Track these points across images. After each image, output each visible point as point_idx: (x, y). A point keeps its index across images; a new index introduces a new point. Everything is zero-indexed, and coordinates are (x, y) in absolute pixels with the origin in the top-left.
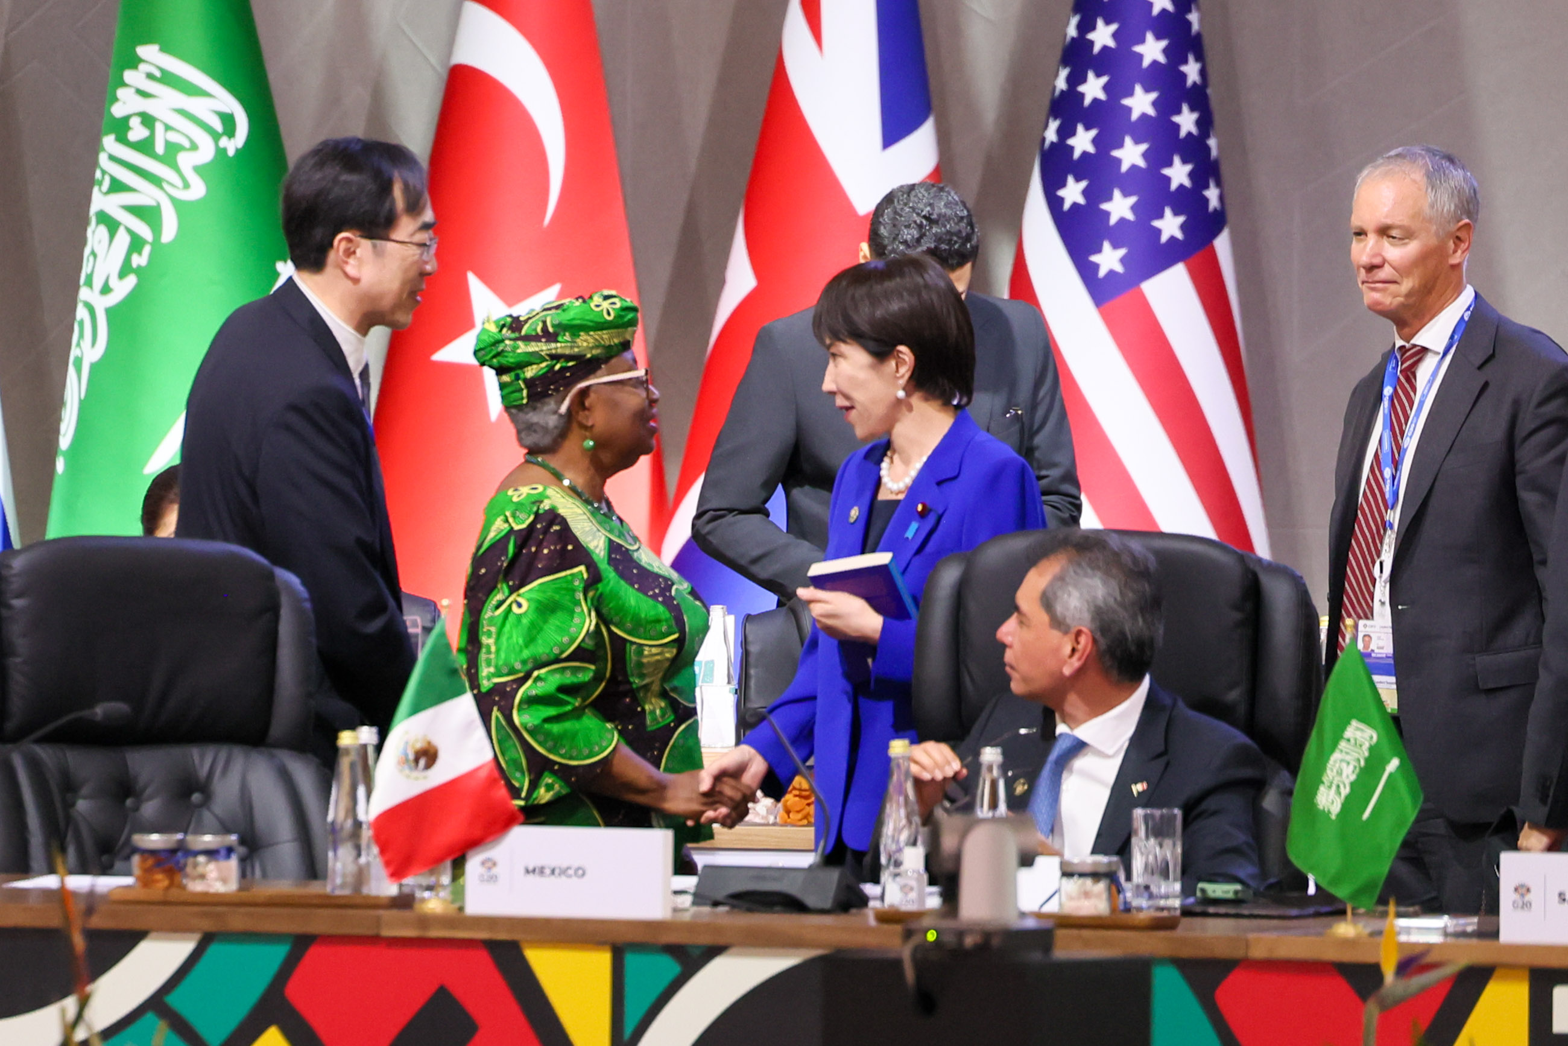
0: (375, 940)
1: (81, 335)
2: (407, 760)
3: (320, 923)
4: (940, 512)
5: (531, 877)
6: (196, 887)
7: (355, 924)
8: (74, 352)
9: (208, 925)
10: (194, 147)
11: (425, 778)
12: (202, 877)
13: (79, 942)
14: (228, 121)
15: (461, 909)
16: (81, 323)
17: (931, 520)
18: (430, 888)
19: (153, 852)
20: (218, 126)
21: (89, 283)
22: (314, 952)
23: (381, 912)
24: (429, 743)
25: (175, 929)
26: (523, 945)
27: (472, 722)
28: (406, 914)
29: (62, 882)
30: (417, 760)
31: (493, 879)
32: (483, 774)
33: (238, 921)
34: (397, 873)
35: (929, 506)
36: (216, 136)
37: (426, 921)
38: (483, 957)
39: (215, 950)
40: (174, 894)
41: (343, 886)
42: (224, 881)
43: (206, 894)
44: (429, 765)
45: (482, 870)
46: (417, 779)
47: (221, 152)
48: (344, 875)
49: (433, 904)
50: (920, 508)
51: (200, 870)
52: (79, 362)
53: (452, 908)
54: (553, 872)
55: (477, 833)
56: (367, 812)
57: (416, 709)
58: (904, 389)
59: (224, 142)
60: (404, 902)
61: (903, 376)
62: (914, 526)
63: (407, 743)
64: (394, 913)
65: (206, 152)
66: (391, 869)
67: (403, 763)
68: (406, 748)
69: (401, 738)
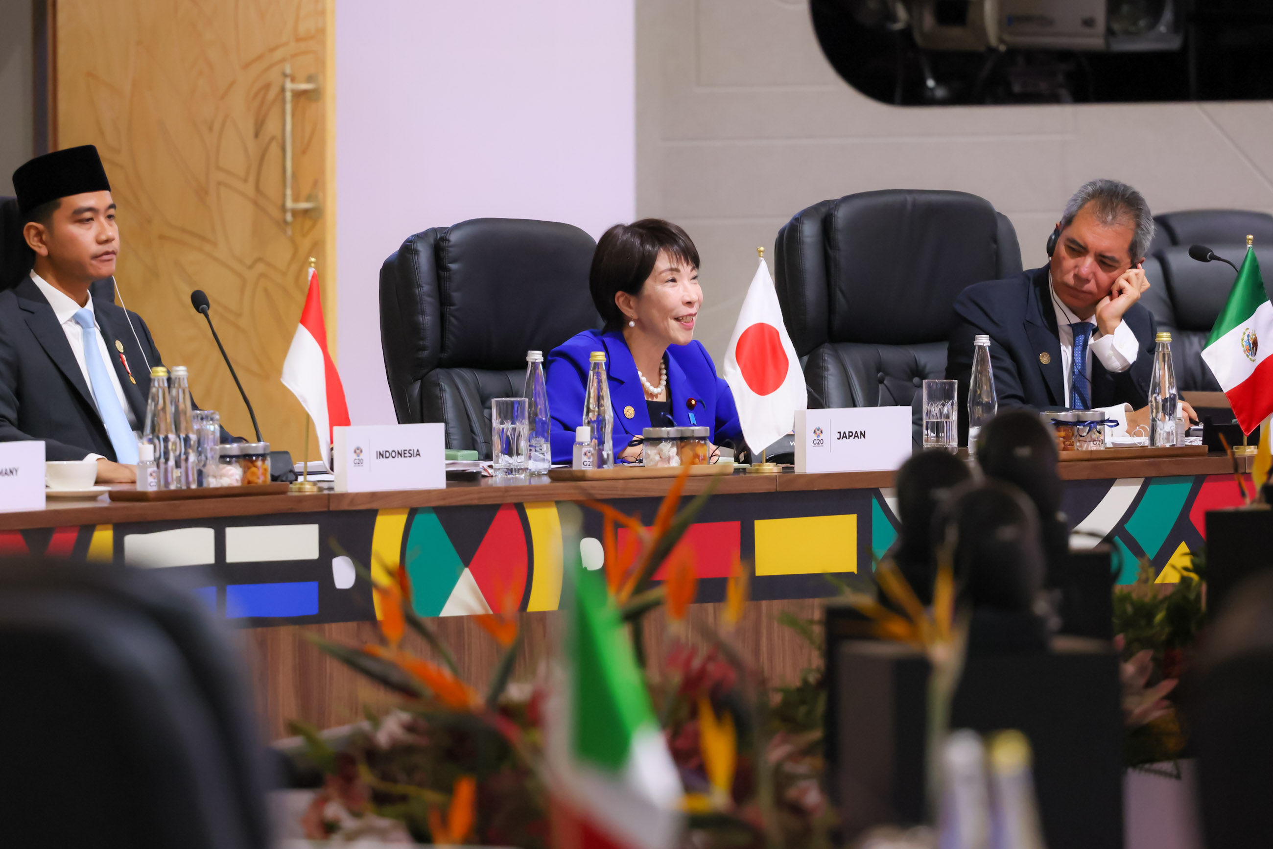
2: (1250, 349)
11: (1255, 360)
22: (1207, 486)
25: (1130, 476)
30: (1253, 348)
39: (1151, 488)
63: (1248, 336)
67: (1248, 351)
68: (1248, 340)
69: (1244, 334)
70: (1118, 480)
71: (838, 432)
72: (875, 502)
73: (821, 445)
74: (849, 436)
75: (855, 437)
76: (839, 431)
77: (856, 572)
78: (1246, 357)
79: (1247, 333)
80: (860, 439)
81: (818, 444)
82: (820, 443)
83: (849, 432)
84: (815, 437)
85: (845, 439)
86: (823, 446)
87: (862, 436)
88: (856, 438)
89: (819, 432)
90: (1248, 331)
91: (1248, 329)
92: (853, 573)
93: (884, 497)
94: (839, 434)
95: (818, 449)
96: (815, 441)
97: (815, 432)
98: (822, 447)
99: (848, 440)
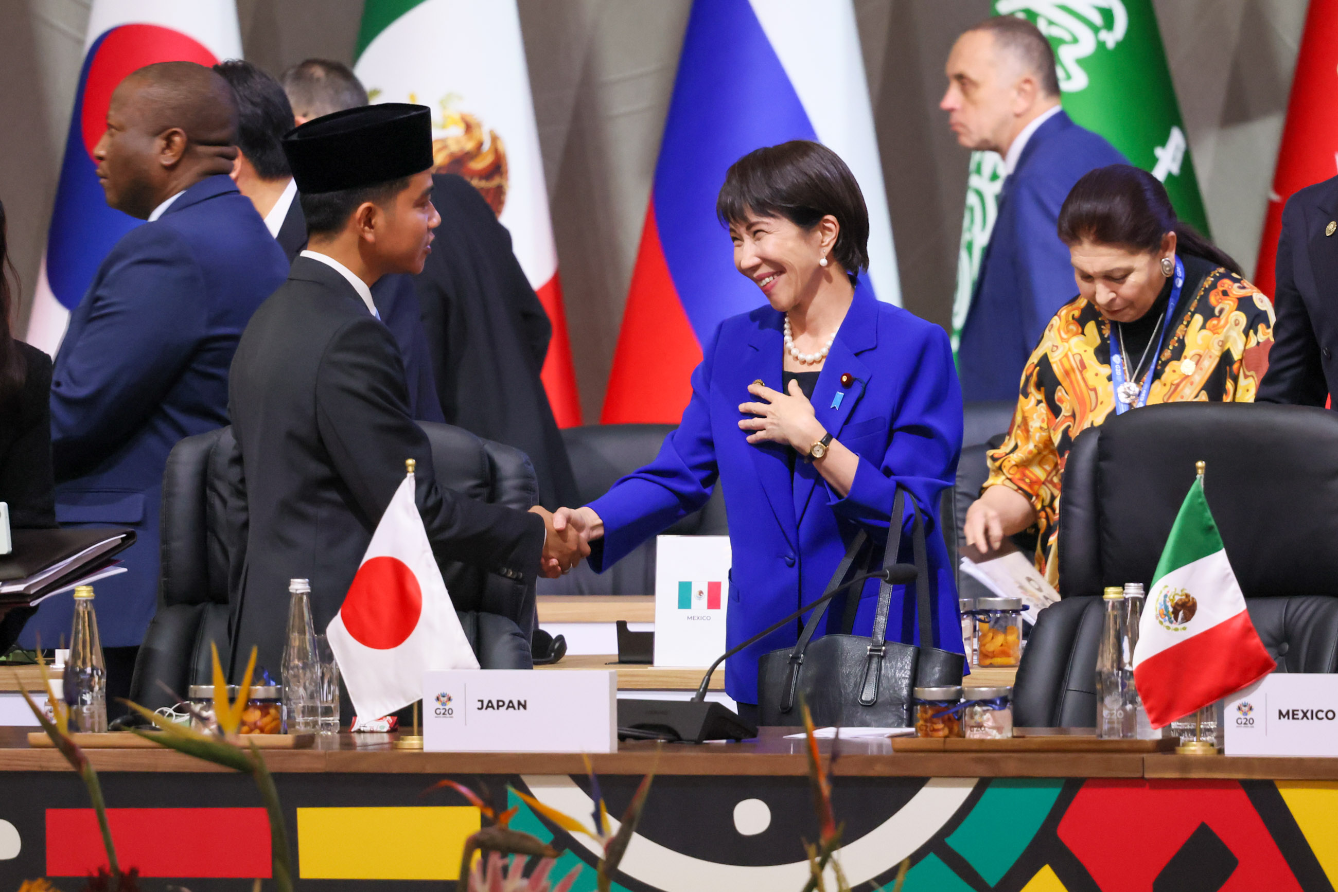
0: (1140, 782)
1: (972, 221)
2: (1167, 614)
3: (1089, 767)
4: (865, 381)
5: (1284, 720)
6: (974, 735)
7: (1121, 767)
8: (966, 237)
9: (984, 771)
10: (1075, 40)
11: (1184, 629)
12: (980, 726)
13: (826, 788)
14: (1108, 16)
15: (1221, 751)
16: (972, 209)
17: (856, 391)
18: (1193, 732)
19: (932, 703)
20: (1097, 19)
21: (979, 171)
22: (1084, 795)
23: (1145, 755)
24: (1187, 596)
25: (953, 775)
26: (1277, 784)
27: (1228, 575)
28: (1170, 757)
29: (837, 734)
30: (1176, 613)
31: (1249, 722)
32: (1239, 624)
33: (1012, 767)
34: (1159, 720)
35: (853, 377)
36: (1096, 30)
37: (1188, 763)
38: (1240, 795)
39: (991, 793)
40: (954, 742)
41: (1111, 731)
42: (999, 729)
43: (982, 741)
44: (1187, 619)
45: (1239, 714)
46: (1176, 630)
47: (1101, 45)
48: (1111, 722)
49: (1194, 748)
50: (845, 379)
51: (977, 718)
52: (970, 247)
53: (1212, 752)
54: (1305, 715)
55: (1232, 680)
56: (1131, 664)
57: (1174, 565)
58: (827, 258)
59: (1104, 35)
60: (1168, 745)
61: (828, 245)
62: (840, 395)
63: (1166, 596)
64: (1159, 757)
65: (1087, 45)
66: (1153, 716)
67: (1163, 616)
68: (1165, 601)
69: (1161, 592)
70: (932, 781)
71: (479, 701)
72: (512, 792)
73: (448, 715)
74: (498, 707)
75: (508, 707)
76: (481, 699)
78: (1159, 625)
79: (1164, 592)
80: (517, 711)
81: (444, 714)
82: (447, 713)
83: (498, 701)
84: (438, 705)
85: (490, 709)
86: (452, 717)
87: (521, 707)
88: (511, 710)
90: (1167, 589)
91: (1166, 586)
93: (528, 785)
94: (480, 703)
95: (444, 721)
96: (438, 712)
97: (438, 699)
98: (451, 719)
99: (496, 711)
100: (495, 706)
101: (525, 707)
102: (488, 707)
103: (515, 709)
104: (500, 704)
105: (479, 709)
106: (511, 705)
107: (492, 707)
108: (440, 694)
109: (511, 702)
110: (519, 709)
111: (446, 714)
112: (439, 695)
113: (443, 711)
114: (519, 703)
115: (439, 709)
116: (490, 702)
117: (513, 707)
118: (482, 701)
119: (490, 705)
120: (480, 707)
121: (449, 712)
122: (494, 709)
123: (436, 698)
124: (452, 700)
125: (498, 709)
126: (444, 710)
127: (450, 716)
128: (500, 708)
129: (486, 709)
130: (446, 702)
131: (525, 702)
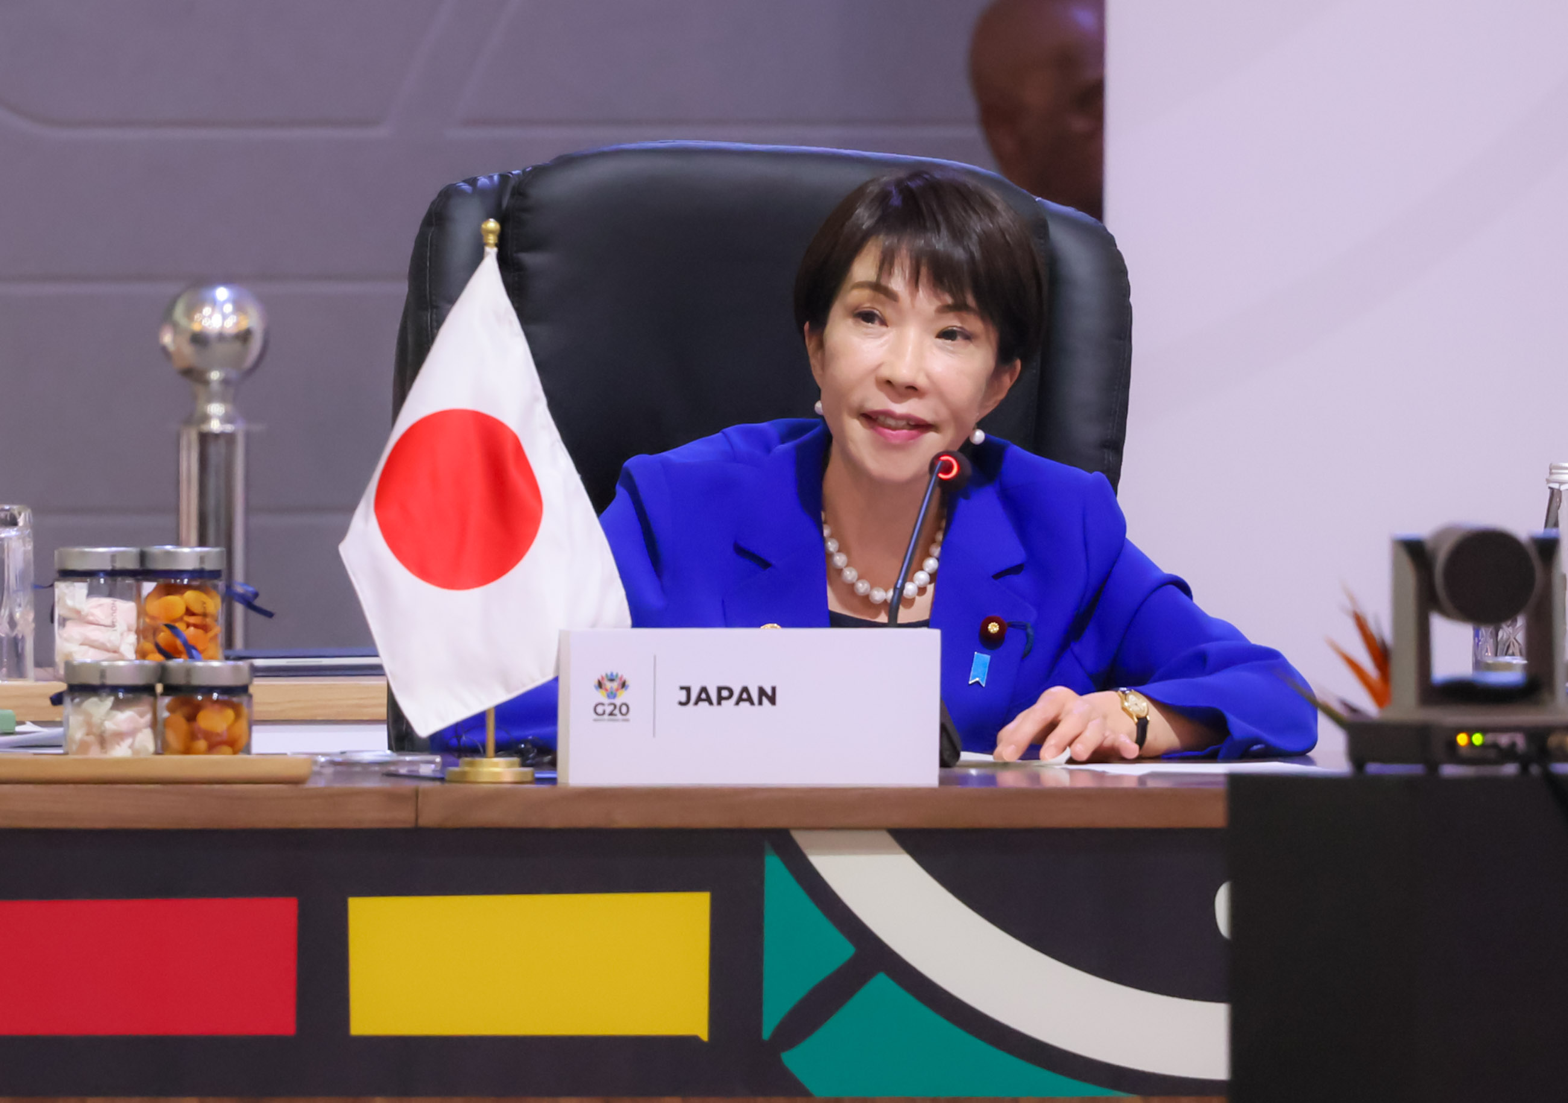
71: (682, 688)
72: (774, 866)
73: (619, 716)
74: (720, 699)
75: (740, 700)
76: (685, 684)
77: (704, 1036)
80: (757, 707)
81: (611, 714)
83: (720, 690)
84: (601, 696)
85: (704, 705)
86: (627, 720)
87: (765, 700)
88: (745, 705)
89: (615, 685)
92: (695, 1039)
93: (806, 851)
94: (684, 692)
95: (607, 726)
96: (598, 711)
97: (600, 685)
98: (625, 723)
99: (715, 707)
100: (714, 697)
101: (772, 700)
102: (699, 699)
103: (752, 703)
104: (724, 694)
105: (681, 704)
106: (745, 697)
107: (709, 700)
108: (604, 675)
109: (745, 690)
110: (760, 703)
111: (615, 715)
112: (603, 678)
113: (609, 709)
114: (762, 692)
115: (603, 704)
116: (704, 690)
117: (750, 700)
118: (688, 690)
119: (704, 696)
120: (684, 699)
121: (621, 711)
122: (711, 703)
123: (596, 682)
124: (628, 686)
125: (719, 703)
126: (612, 707)
127: (624, 717)
128: (724, 702)
129: (696, 703)
130: (617, 690)
131: (774, 689)
